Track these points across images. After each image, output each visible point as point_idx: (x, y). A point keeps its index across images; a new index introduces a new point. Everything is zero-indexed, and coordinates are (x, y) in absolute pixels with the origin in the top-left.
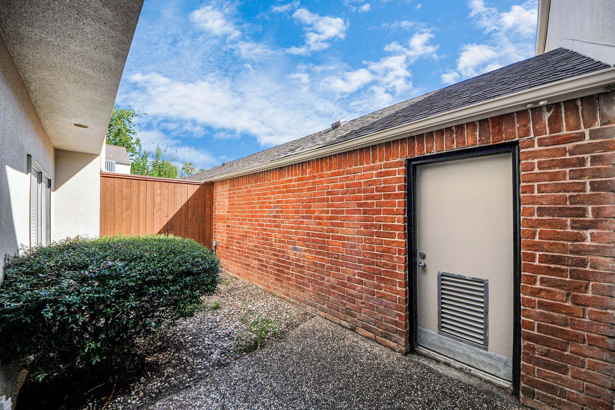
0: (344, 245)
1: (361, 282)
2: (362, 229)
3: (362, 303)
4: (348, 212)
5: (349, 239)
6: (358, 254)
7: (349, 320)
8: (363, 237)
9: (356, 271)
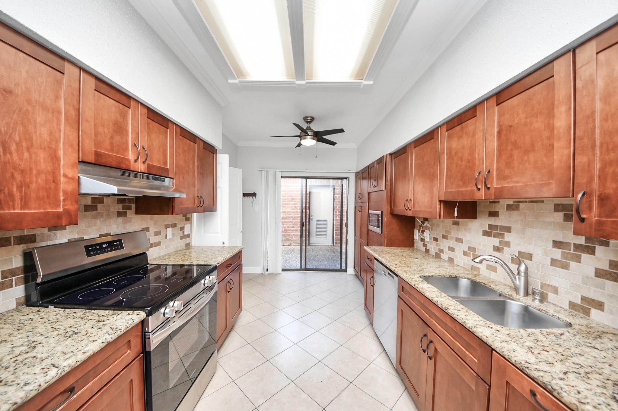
0: (286, 215)
1: (293, 227)
2: (294, 208)
3: (293, 234)
4: (288, 201)
5: (288, 212)
6: (292, 217)
7: (287, 242)
8: (294, 211)
9: (291, 223)
